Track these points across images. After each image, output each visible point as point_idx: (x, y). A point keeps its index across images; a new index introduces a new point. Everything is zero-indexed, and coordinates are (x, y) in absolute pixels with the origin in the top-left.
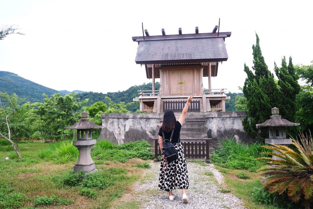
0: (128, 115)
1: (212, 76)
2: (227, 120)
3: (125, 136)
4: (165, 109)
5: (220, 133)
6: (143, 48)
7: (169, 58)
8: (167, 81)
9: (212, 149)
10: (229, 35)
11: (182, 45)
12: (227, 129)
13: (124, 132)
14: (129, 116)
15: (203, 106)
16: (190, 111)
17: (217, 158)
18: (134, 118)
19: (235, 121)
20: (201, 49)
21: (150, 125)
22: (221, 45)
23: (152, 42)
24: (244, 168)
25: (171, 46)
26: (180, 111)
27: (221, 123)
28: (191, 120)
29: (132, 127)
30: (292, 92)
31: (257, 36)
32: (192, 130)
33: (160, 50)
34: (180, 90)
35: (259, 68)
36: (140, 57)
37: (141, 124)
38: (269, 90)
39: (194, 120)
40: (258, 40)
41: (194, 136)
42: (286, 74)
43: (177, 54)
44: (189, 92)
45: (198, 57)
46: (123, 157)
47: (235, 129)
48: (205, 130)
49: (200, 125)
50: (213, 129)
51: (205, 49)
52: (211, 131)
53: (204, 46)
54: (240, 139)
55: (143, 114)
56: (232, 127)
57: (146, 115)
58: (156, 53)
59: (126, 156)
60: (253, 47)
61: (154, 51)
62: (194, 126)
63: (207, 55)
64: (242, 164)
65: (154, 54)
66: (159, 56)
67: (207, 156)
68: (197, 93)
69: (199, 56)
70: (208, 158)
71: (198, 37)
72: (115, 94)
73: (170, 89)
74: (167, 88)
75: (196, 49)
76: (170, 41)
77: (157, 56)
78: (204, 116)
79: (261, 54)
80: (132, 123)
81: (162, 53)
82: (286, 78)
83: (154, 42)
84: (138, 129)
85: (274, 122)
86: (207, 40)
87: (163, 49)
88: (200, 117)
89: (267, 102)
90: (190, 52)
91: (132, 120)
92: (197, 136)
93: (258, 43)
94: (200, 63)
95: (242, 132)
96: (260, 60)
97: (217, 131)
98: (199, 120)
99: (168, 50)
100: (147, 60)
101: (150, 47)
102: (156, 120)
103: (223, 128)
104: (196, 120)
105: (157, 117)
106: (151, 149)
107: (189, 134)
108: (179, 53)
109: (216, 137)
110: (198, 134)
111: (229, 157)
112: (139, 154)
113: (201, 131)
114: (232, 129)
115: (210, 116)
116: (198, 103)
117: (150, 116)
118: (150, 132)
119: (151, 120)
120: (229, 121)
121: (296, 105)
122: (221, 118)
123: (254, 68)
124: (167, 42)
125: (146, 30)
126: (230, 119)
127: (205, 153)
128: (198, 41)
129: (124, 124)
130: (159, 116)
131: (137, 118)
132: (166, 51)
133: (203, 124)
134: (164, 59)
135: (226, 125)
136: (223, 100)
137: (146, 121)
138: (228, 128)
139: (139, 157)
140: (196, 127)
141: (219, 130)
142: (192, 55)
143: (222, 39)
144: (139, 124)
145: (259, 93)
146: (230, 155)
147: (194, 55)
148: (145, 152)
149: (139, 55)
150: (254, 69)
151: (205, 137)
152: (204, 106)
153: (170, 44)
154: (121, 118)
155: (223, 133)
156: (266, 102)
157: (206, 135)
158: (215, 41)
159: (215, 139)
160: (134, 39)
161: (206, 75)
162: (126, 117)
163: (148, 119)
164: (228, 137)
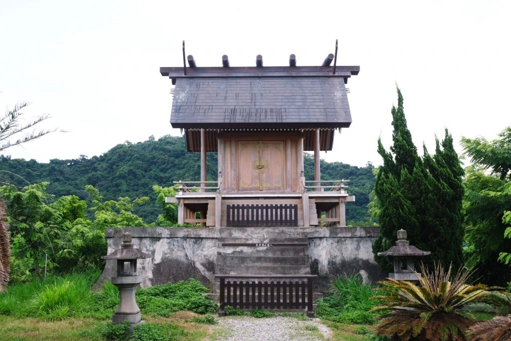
0: (160, 232)
1: (321, 150)
2: (347, 242)
3: (153, 272)
4: (231, 219)
5: (334, 266)
6: (183, 94)
7: (239, 119)
8: (233, 161)
9: (319, 295)
10: (355, 71)
11: (262, 92)
12: (346, 259)
13: (152, 265)
14: (161, 234)
15: (303, 215)
16: (279, 224)
17: (328, 309)
18: (172, 237)
19: (361, 244)
20: (300, 100)
21: (202, 250)
22: (338, 94)
23: (201, 81)
24: (367, 323)
25: (242, 92)
26: (260, 224)
27: (336, 247)
28: (281, 241)
29: (167, 256)
30: (449, 197)
31: (399, 92)
32: (282, 260)
33: (220, 101)
34: (257, 181)
35: (402, 152)
36: (181, 114)
37: (184, 249)
38: (415, 192)
39: (286, 243)
40: (400, 100)
41: (286, 272)
42: (441, 166)
43: (253, 111)
44: (277, 185)
45: (294, 117)
46: (163, 308)
47: (362, 259)
48: (306, 260)
49: (297, 252)
50: (320, 260)
51: (307, 100)
52: (317, 264)
53: (307, 94)
54: (369, 277)
55: (190, 230)
56: (357, 255)
57: (195, 233)
58: (211, 107)
59: (167, 306)
60: (393, 111)
61: (208, 101)
62: (287, 253)
63: (312, 114)
64: (365, 316)
65: (207, 107)
66: (217, 114)
67: (310, 305)
68: (292, 188)
69: (297, 117)
70: (310, 309)
71: (294, 74)
72: (71, 165)
73: (238, 178)
74: (233, 176)
75: (291, 101)
76: (239, 80)
77: (214, 114)
78: (306, 234)
79: (405, 126)
80: (167, 247)
81: (223, 107)
82: (441, 173)
83: (206, 81)
84: (179, 259)
85: (399, 251)
86: (312, 80)
87: (226, 98)
88: (298, 237)
89: (409, 214)
90: (279, 107)
91: (168, 241)
92: (291, 272)
93: (402, 106)
94: (298, 130)
95: (374, 264)
96: (402, 137)
97: (329, 263)
98: (296, 243)
99: (235, 101)
100: (195, 122)
101: (199, 92)
102: (214, 241)
103: (340, 256)
104: (290, 241)
105: (217, 235)
106: (209, 295)
107: (277, 268)
108: (257, 107)
109: (326, 274)
110: (294, 269)
111: (345, 307)
112: (190, 304)
113: (298, 262)
114: (355, 259)
115: (316, 235)
116: (293, 210)
117: (203, 233)
118: (203, 265)
119: (204, 241)
120: (351, 244)
121: (457, 219)
122: (336, 239)
123: (394, 149)
124: (233, 82)
125: (190, 57)
126: (352, 241)
127: (306, 301)
128: (295, 82)
129: (151, 248)
130: (220, 233)
131: (177, 238)
132: (231, 103)
133: (303, 251)
134: (227, 121)
135: (346, 251)
136: (342, 202)
137: (195, 243)
138: (348, 257)
139: (190, 309)
140: (290, 255)
141: (332, 261)
142: (283, 114)
143: (342, 80)
144: (181, 249)
145: (397, 199)
146: (347, 303)
147: (287, 114)
148: (200, 301)
149: (177, 109)
150: (393, 151)
151: (306, 274)
152: (305, 215)
153: (238, 86)
154: (145, 237)
155: (338, 266)
156: (407, 213)
157: (308, 269)
158: (327, 85)
159: (325, 278)
160: (165, 72)
161: (309, 147)
162: (155, 236)
163: (198, 239)
164: (348, 274)
